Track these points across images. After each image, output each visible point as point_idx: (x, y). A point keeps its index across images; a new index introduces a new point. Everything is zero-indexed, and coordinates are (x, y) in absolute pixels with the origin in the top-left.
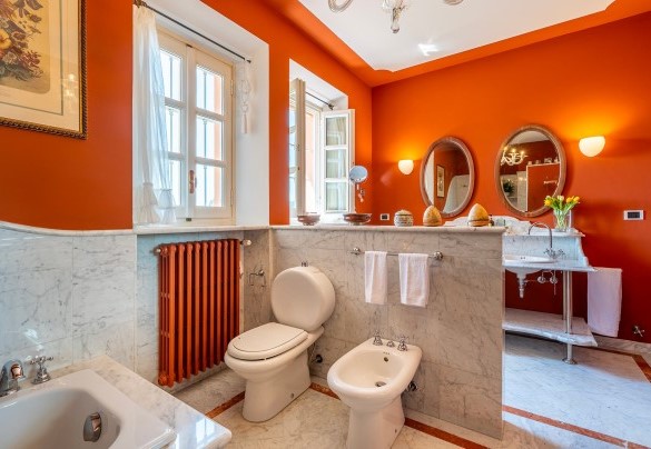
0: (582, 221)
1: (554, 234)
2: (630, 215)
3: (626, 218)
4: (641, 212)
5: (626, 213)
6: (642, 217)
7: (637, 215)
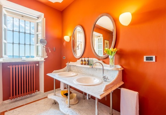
0: (123, 62)
1: (105, 68)
2: (147, 59)
3: (145, 60)
4: (154, 57)
5: (145, 57)
6: (154, 60)
7: (151, 59)
